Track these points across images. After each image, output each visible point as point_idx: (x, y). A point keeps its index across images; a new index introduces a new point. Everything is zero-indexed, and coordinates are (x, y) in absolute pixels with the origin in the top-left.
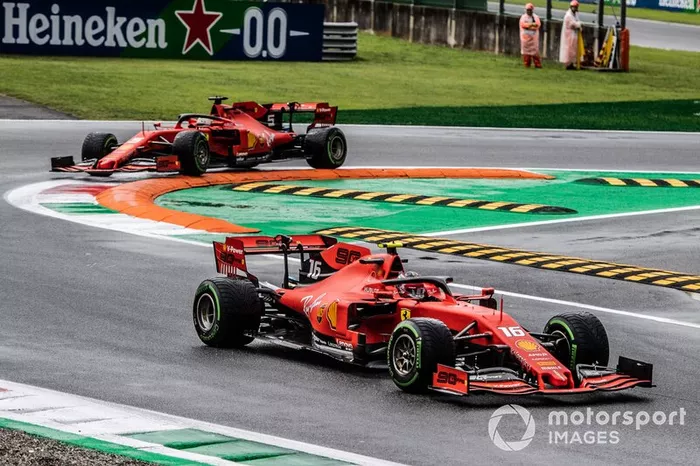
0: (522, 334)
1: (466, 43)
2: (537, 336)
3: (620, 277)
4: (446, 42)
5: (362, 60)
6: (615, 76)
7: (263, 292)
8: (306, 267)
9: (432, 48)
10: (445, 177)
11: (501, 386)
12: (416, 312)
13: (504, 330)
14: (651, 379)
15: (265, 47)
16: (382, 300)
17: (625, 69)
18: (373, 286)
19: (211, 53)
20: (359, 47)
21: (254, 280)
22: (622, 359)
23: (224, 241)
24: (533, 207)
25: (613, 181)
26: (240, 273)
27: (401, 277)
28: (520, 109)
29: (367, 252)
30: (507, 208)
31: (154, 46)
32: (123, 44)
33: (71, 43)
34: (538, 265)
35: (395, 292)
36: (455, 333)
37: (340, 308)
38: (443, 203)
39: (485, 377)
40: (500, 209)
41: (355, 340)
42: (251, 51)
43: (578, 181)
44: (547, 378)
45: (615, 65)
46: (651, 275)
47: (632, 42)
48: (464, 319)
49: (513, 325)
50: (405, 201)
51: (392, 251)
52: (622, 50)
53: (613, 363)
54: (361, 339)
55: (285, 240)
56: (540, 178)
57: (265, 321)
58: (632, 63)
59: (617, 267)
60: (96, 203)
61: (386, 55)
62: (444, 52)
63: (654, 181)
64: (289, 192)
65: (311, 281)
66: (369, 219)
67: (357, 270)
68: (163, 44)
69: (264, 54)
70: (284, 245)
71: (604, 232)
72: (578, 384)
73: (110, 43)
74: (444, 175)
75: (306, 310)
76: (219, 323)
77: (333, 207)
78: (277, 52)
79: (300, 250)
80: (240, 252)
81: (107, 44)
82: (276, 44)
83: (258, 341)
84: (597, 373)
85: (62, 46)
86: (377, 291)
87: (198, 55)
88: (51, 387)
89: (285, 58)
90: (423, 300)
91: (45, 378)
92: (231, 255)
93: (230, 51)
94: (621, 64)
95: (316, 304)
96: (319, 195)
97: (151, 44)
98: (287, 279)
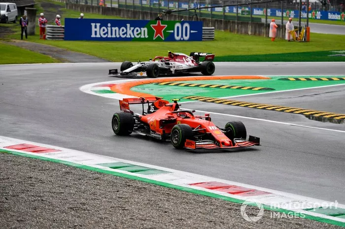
0: (216, 128)
1: (254, 33)
2: (222, 129)
3: (283, 111)
4: (248, 33)
5: (216, 40)
6: (305, 43)
7: (135, 117)
8: (149, 107)
9: (242, 36)
10: (233, 79)
11: (208, 146)
12: (182, 122)
13: (210, 127)
14: (259, 143)
15: (182, 36)
16: (172, 118)
17: (308, 41)
18: (169, 114)
19: (163, 39)
20: (216, 36)
21: (132, 113)
22: (250, 136)
23: (122, 100)
24: (260, 88)
25: (291, 79)
26: (127, 110)
27: (178, 110)
28: (266, 55)
29: (168, 103)
30: (251, 89)
31: (144, 37)
32: (133, 36)
33: (115, 37)
34: (255, 107)
35: (176, 116)
36: (193, 129)
37: (157, 121)
38: (229, 88)
39: (202, 143)
40: (248, 89)
41: (162, 132)
42: (177, 38)
43: (279, 79)
44: (223, 143)
45: (305, 40)
46: (293, 110)
47: (311, 31)
48: (197, 124)
49: (213, 125)
50: (216, 87)
51: (175, 102)
52: (307, 34)
53: (248, 138)
54: (164, 131)
55: (143, 99)
56: (266, 78)
57: (135, 126)
58: (311, 39)
59: (282, 107)
60: (110, 90)
61: (225, 38)
62: (247, 37)
63: (306, 79)
64: (177, 85)
65: (151, 113)
66: (202, 93)
67: (164, 108)
68: (147, 36)
69: (182, 39)
70: (143, 101)
71: (282, 96)
72: (234, 145)
73: (128, 36)
74: (233, 78)
75: (148, 122)
76: (120, 127)
77: (191, 90)
78: (186, 38)
79: (148, 102)
80: (127, 103)
81: (127, 37)
82: (186, 35)
83: (133, 133)
84: (241, 141)
85: (112, 38)
86: (170, 115)
87: (159, 40)
88: (77, 150)
89: (190, 40)
90: (185, 118)
91: (76, 147)
92: (125, 104)
93: (170, 38)
94: (307, 39)
95: (151, 120)
96: (187, 86)
97: (143, 36)
98: (143, 112)
